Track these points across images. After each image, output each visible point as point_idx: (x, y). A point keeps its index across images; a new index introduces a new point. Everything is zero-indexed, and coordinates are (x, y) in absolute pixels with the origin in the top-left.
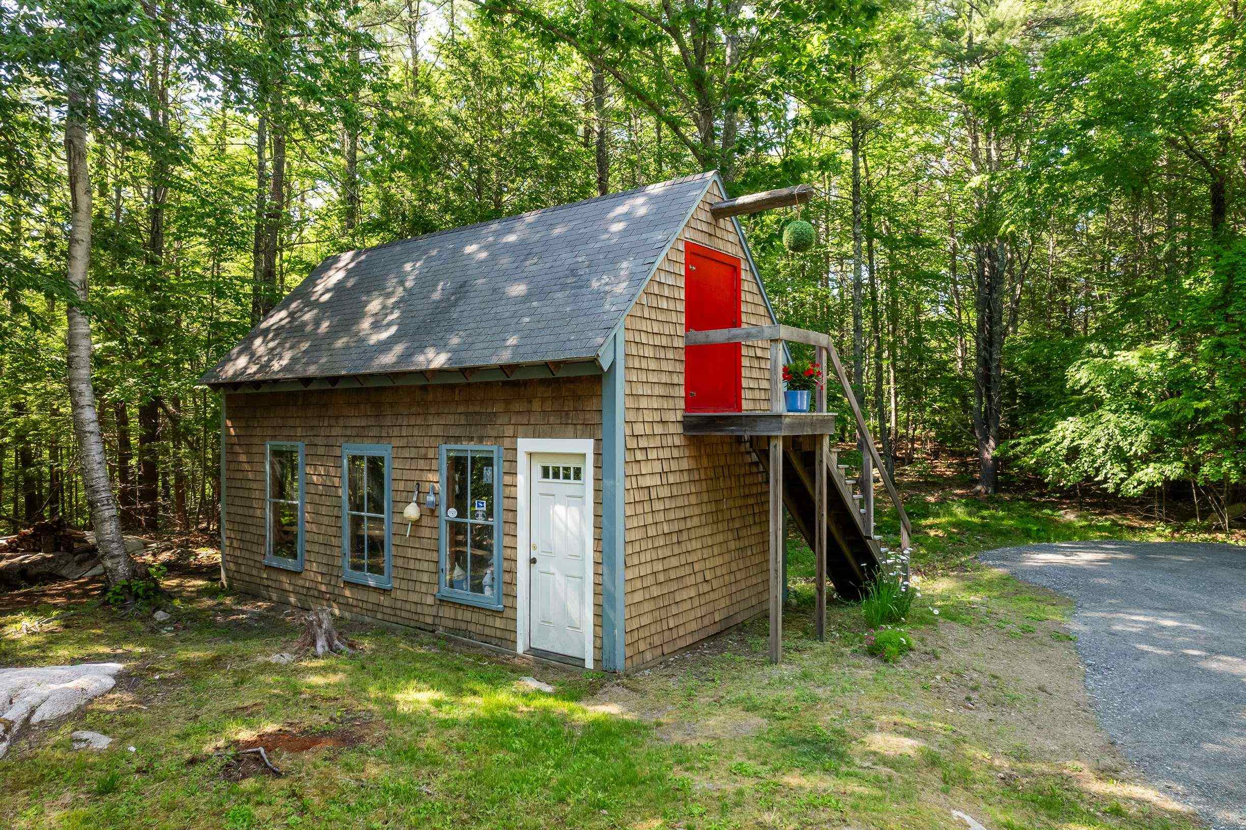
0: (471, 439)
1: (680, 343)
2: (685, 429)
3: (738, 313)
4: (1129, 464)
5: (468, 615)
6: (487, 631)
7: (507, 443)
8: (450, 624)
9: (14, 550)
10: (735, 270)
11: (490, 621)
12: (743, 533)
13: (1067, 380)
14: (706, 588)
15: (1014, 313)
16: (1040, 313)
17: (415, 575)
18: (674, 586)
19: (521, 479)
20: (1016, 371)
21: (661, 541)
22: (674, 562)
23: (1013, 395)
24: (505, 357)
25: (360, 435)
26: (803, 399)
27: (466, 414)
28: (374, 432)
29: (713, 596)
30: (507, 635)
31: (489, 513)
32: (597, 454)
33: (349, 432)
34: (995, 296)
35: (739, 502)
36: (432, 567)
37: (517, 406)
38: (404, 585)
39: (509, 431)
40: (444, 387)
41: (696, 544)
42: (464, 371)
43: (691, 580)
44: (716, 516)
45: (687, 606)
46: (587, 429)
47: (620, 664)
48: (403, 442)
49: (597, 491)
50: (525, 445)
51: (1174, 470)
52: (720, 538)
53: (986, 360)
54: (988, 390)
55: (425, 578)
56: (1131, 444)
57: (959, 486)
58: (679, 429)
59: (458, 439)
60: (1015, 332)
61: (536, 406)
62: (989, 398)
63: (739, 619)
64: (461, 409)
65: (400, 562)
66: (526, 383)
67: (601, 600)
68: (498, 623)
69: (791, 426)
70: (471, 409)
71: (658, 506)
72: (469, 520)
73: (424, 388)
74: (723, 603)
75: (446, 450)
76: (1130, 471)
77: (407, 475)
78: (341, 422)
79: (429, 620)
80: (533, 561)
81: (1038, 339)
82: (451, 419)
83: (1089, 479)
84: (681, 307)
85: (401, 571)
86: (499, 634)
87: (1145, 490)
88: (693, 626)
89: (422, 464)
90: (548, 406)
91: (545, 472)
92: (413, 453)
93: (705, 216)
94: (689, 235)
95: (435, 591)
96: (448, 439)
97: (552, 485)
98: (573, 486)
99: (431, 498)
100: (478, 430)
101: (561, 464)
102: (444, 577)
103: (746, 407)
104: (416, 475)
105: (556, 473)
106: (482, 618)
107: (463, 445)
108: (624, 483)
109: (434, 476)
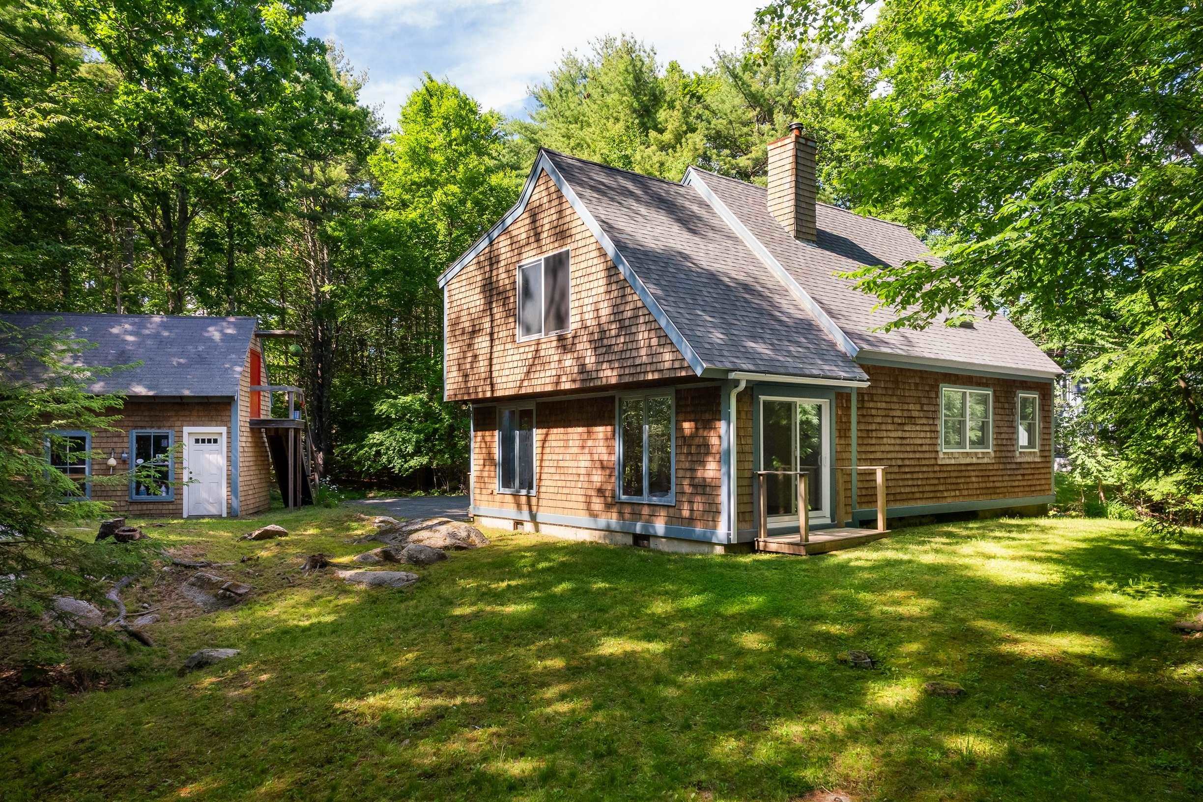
0: (153, 427)
1: (249, 390)
3: (259, 377)
4: (405, 457)
5: (151, 507)
6: (163, 512)
7: (177, 429)
8: (138, 513)
10: (259, 358)
11: (166, 507)
12: (262, 472)
13: (375, 411)
14: (254, 492)
18: (248, 488)
19: (185, 444)
21: (245, 469)
22: (248, 478)
27: (149, 416)
29: (256, 496)
30: (176, 510)
31: (165, 460)
32: (228, 433)
35: (260, 458)
36: (124, 488)
37: (183, 413)
38: (101, 499)
39: (179, 423)
41: (252, 473)
43: (251, 487)
44: (256, 463)
45: (250, 497)
46: (223, 423)
47: (240, 513)
48: (100, 429)
49: (228, 447)
50: (186, 430)
51: (425, 460)
52: (257, 472)
58: (248, 424)
59: (142, 428)
61: (194, 413)
63: (261, 508)
64: (146, 413)
65: (98, 488)
66: (188, 404)
67: (229, 489)
68: (171, 507)
70: (152, 414)
71: (245, 455)
72: (152, 464)
74: (258, 500)
75: (134, 433)
76: (406, 462)
77: (104, 445)
79: (122, 514)
80: (191, 479)
82: (137, 418)
83: (385, 467)
84: (249, 375)
85: (101, 493)
86: (170, 513)
87: (412, 473)
88: (252, 506)
89: (116, 440)
90: (201, 414)
91: (197, 441)
93: (254, 337)
94: (251, 345)
95: (127, 498)
96: (136, 427)
97: (201, 446)
98: (212, 446)
99: (125, 455)
100: (159, 424)
101: (206, 437)
102: (134, 492)
103: (262, 417)
104: (113, 445)
105: (203, 441)
106: (160, 507)
107: (148, 430)
108: (239, 444)
109: (126, 445)
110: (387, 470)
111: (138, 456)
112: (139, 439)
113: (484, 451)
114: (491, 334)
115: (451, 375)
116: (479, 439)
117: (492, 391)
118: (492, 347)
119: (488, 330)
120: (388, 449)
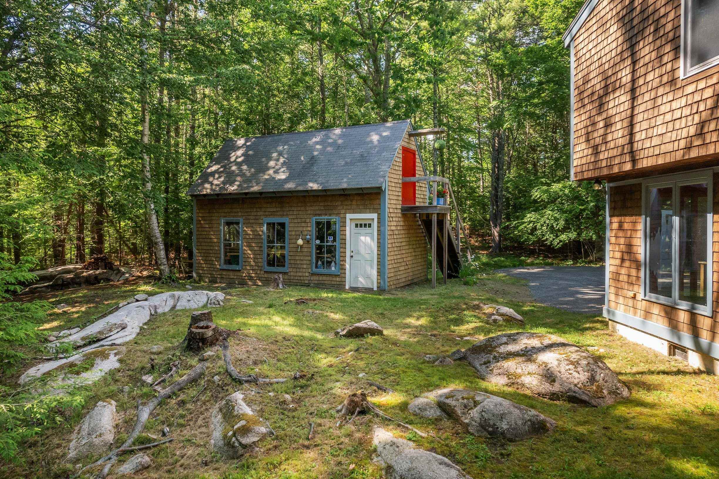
0: (326, 215)
1: (400, 181)
2: (402, 211)
3: (414, 170)
4: (556, 232)
5: (324, 278)
6: (333, 283)
7: (342, 216)
8: (316, 282)
9: (87, 269)
10: (414, 155)
11: (334, 279)
12: (416, 250)
13: (532, 196)
14: (407, 267)
15: (509, 164)
16: (522, 162)
17: (299, 266)
18: (398, 265)
19: (348, 228)
20: (510, 193)
21: (395, 249)
22: (399, 257)
23: (508, 205)
24: (345, 186)
25: (273, 214)
26: (442, 200)
27: (324, 206)
28: (281, 213)
29: (409, 271)
30: (341, 283)
31: (334, 240)
32: (379, 218)
33: (267, 213)
34: (500, 156)
35: (415, 239)
36: (308, 262)
37: (346, 203)
38: (294, 270)
39: (343, 211)
40: (314, 196)
41: (404, 252)
42: (325, 190)
43: (403, 264)
44: (409, 243)
45: (402, 272)
46: (375, 210)
47: (387, 288)
48: (294, 217)
49: (378, 231)
50: (349, 216)
51: (573, 235)
52: (410, 251)
53: (496, 188)
54: (497, 202)
55: (305, 266)
56: (557, 225)
57: (483, 250)
58: (399, 211)
59: (319, 215)
60: (509, 173)
61: (354, 202)
62: (497, 206)
63: (415, 281)
64: (322, 204)
65: (292, 262)
66: (349, 195)
67: (379, 267)
68: (338, 279)
69: (440, 210)
70: (326, 204)
71: (395, 237)
72: (325, 244)
73: (304, 196)
74: (411, 274)
75: (314, 219)
76: (557, 236)
77: (296, 229)
78: (263, 210)
79: (306, 282)
80: (352, 257)
81: (520, 176)
82: (317, 208)
83: (539, 239)
84: (401, 169)
85: (293, 265)
86: (338, 283)
87: (562, 245)
88: (404, 280)
89: (303, 225)
90: (359, 203)
91: (357, 226)
92: (299, 220)
93: (407, 136)
94: (403, 143)
95: (310, 270)
96: (316, 215)
97: (359, 230)
98: (368, 230)
99: (308, 237)
100: (330, 212)
101: (363, 223)
102: (314, 265)
103: (417, 204)
104: (301, 229)
105: (361, 226)
106: (331, 278)
107: (323, 217)
108: (387, 228)
109: (309, 229)
110: (540, 242)
111: (317, 238)
112: (318, 223)
113: (622, 241)
114: (633, 90)
115: (578, 148)
116: (615, 226)
117: (634, 161)
118: (633, 108)
119: (628, 87)
120: (542, 225)
